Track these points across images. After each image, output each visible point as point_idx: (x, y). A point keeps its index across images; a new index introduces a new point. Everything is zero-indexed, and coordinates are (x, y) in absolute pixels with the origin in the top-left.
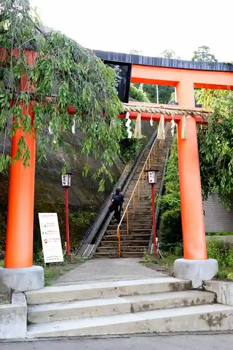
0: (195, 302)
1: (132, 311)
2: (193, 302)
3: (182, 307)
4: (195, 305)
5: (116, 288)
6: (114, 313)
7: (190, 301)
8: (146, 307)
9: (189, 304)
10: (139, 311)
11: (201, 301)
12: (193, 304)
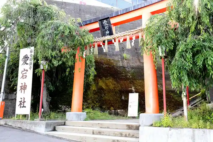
0: (127, 136)
1: (93, 133)
2: (126, 135)
3: (120, 136)
4: (127, 137)
5: (99, 124)
6: (86, 133)
7: (124, 134)
8: (100, 133)
9: (124, 136)
10: (96, 134)
11: (131, 135)
12: (126, 136)
